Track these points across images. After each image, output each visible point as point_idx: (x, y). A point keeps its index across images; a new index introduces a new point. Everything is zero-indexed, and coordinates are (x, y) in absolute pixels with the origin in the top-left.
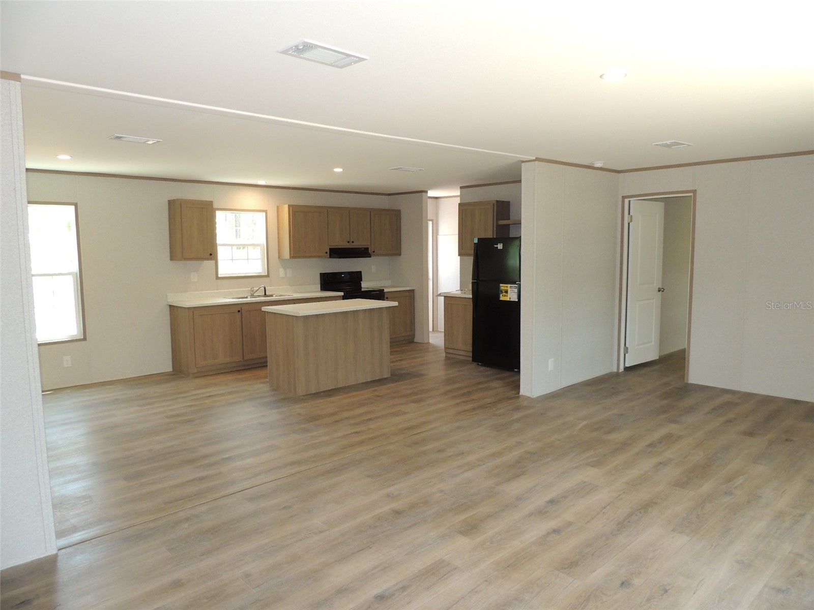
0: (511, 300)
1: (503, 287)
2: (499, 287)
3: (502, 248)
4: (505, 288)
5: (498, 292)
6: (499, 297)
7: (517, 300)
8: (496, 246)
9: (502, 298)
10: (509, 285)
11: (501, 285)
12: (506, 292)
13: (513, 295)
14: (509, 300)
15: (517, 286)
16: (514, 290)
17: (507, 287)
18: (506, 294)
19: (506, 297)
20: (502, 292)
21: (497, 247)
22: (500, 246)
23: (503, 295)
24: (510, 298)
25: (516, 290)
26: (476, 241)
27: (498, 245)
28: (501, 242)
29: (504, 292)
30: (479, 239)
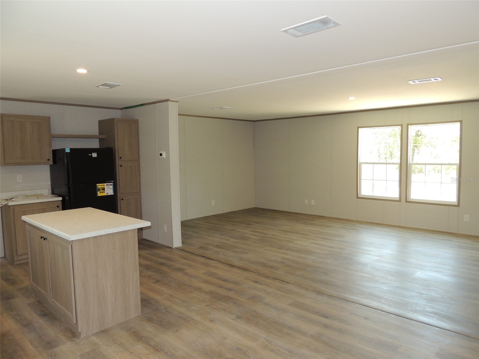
0: (108, 195)
1: (99, 186)
2: (96, 186)
3: (96, 156)
4: (102, 187)
5: (95, 190)
6: (96, 194)
7: (113, 194)
8: (90, 155)
9: (99, 194)
10: (105, 184)
11: (97, 185)
12: (104, 189)
14: (106, 195)
15: (112, 183)
16: (110, 187)
17: (104, 185)
18: (104, 191)
20: (99, 190)
21: (92, 156)
22: (94, 155)
23: (100, 192)
24: (107, 193)
25: (112, 187)
26: (68, 150)
27: (92, 154)
28: (94, 152)
29: (101, 189)
30: (71, 149)
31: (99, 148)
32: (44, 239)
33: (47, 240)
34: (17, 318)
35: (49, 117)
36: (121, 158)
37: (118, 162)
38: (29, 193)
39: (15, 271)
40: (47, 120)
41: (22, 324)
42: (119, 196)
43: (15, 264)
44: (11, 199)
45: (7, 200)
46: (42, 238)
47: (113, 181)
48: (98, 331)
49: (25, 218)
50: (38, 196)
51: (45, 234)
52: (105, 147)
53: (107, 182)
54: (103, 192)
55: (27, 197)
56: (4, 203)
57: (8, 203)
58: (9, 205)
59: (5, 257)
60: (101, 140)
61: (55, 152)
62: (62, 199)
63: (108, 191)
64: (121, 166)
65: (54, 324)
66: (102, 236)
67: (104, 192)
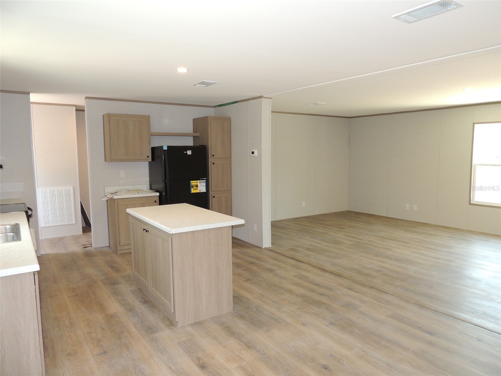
0: (201, 192)
1: (193, 183)
2: (190, 183)
3: (191, 154)
4: (196, 184)
5: (189, 187)
6: (190, 190)
7: (206, 191)
8: (185, 152)
9: (193, 191)
10: (199, 181)
11: (191, 182)
12: (197, 186)
13: (202, 188)
14: (199, 192)
15: (205, 181)
16: (202, 184)
17: (197, 182)
19: (197, 190)
20: (193, 187)
21: (187, 153)
22: (189, 152)
23: (193, 189)
24: (200, 190)
25: (204, 184)
26: (165, 148)
27: (187, 151)
28: (189, 150)
29: (194, 186)
30: (168, 147)
31: (193, 145)
32: (147, 231)
33: (149, 232)
34: (122, 302)
35: (149, 116)
36: (213, 156)
37: (211, 160)
38: (131, 188)
39: (119, 260)
40: (146, 119)
41: (126, 308)
42: (211, 193)
43: (118, 253)
44: (116, 193)
45: (112, 194)
46: (144, 230)
47: (206, 179)
48: (193, 322)
49: (129, 211)
50: (138, 191)
51: (147, 227)
52: (199, 145)
53: (200, 179)
54: (196, 189)
55: (129, 191)
56: (110, 196)
57: (113, 197)
58: (114, 198)
59: (109, 246)
60: (195, 138)
61: (153, 149)
62: (159, 195)
63: (201, 188)
64: (214, 164)
65: (153, 311)
66: (199, 231)
67: (198, 189)
